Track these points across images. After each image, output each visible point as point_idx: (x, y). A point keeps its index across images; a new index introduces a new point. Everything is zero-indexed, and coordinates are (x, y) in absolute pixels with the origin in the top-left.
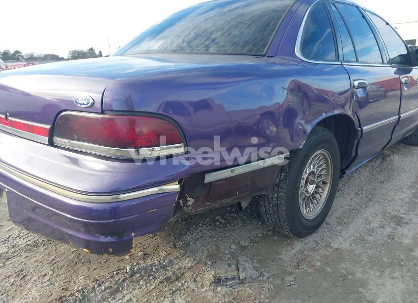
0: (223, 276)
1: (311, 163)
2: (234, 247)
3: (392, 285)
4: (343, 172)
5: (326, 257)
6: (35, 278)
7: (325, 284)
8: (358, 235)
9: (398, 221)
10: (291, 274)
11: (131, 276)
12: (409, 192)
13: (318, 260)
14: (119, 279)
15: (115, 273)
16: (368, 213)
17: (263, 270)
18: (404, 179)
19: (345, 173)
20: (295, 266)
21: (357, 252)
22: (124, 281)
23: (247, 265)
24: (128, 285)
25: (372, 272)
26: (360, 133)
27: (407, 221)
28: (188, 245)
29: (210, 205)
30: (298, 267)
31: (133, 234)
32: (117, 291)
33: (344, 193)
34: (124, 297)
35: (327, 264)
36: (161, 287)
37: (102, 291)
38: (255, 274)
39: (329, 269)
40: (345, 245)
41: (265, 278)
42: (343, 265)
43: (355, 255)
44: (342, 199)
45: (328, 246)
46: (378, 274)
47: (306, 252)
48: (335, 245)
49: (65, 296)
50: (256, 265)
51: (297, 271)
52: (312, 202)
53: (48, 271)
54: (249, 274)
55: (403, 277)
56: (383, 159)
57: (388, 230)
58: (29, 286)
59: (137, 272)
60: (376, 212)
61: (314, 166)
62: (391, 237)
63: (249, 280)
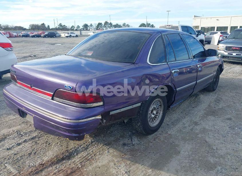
0: (126, 143)
1: (153, 104)
2: (130, 133)
3: (188, 146)
4: (169, 107)
5: (165, 137)
6: (54, 144)
7: (164, 146)
8: (179, 129)
9: (196, 124)
10: (152, 142)
11: (92, 143)
12: (203, 112)
13: (162, 138)
14: (87, 144)
15: (85, 142)
16: (184, 121)
17: (141, 141)
18: (203, 106)
19: (170, 107)
20: (153, 140)
21: (177, 135)
22: (89, 145)
23: (135, 139)
24: (91, 146)
25: (181, 142)
26: (175, 91)
27: (199, 124)
28: (112, 132)
29: (111, 122)
30: (155, 140)
31: (85, 133)
32: (87, 148)
33: (176, 112)
34: (90, 150)
35: (166, 139)
36: (103, 147)
37: (82, 148)
38: (138, 142)
39: (166, 141)
40: (173, 133)
41: (142, 144)
42: (171, 140)
43: (176, 136)
44: (175, 115)
45: (167, 133)
46: (183, 142)
47: (158, 135)
48: (169, 133)
49: (68, 150)
50: (138, 139)
51: (154, 142)
52: (155, 120)
53: (58, 142)
54: (136, 142)
55: (192, 143)
56: (196, 97)
57: (191, 127)
58: (53, 147)
59: (94, 142)
60: (188, 120)
61: (155, 105)
62: (192, 130)
63: (136, 144)
